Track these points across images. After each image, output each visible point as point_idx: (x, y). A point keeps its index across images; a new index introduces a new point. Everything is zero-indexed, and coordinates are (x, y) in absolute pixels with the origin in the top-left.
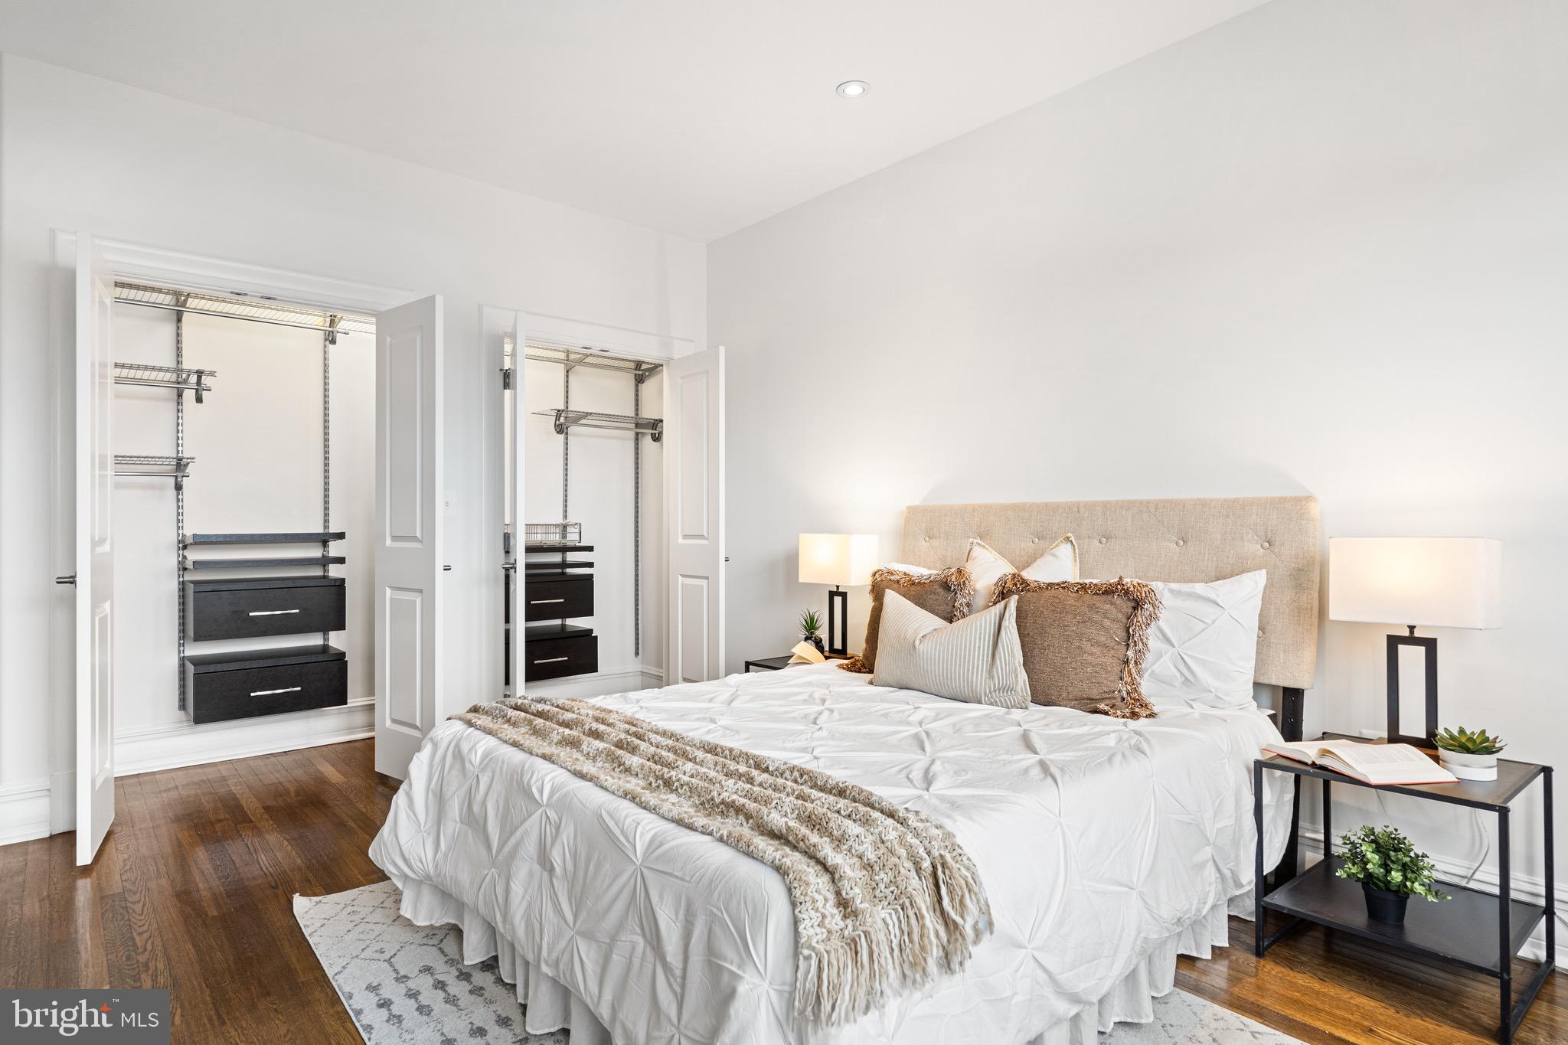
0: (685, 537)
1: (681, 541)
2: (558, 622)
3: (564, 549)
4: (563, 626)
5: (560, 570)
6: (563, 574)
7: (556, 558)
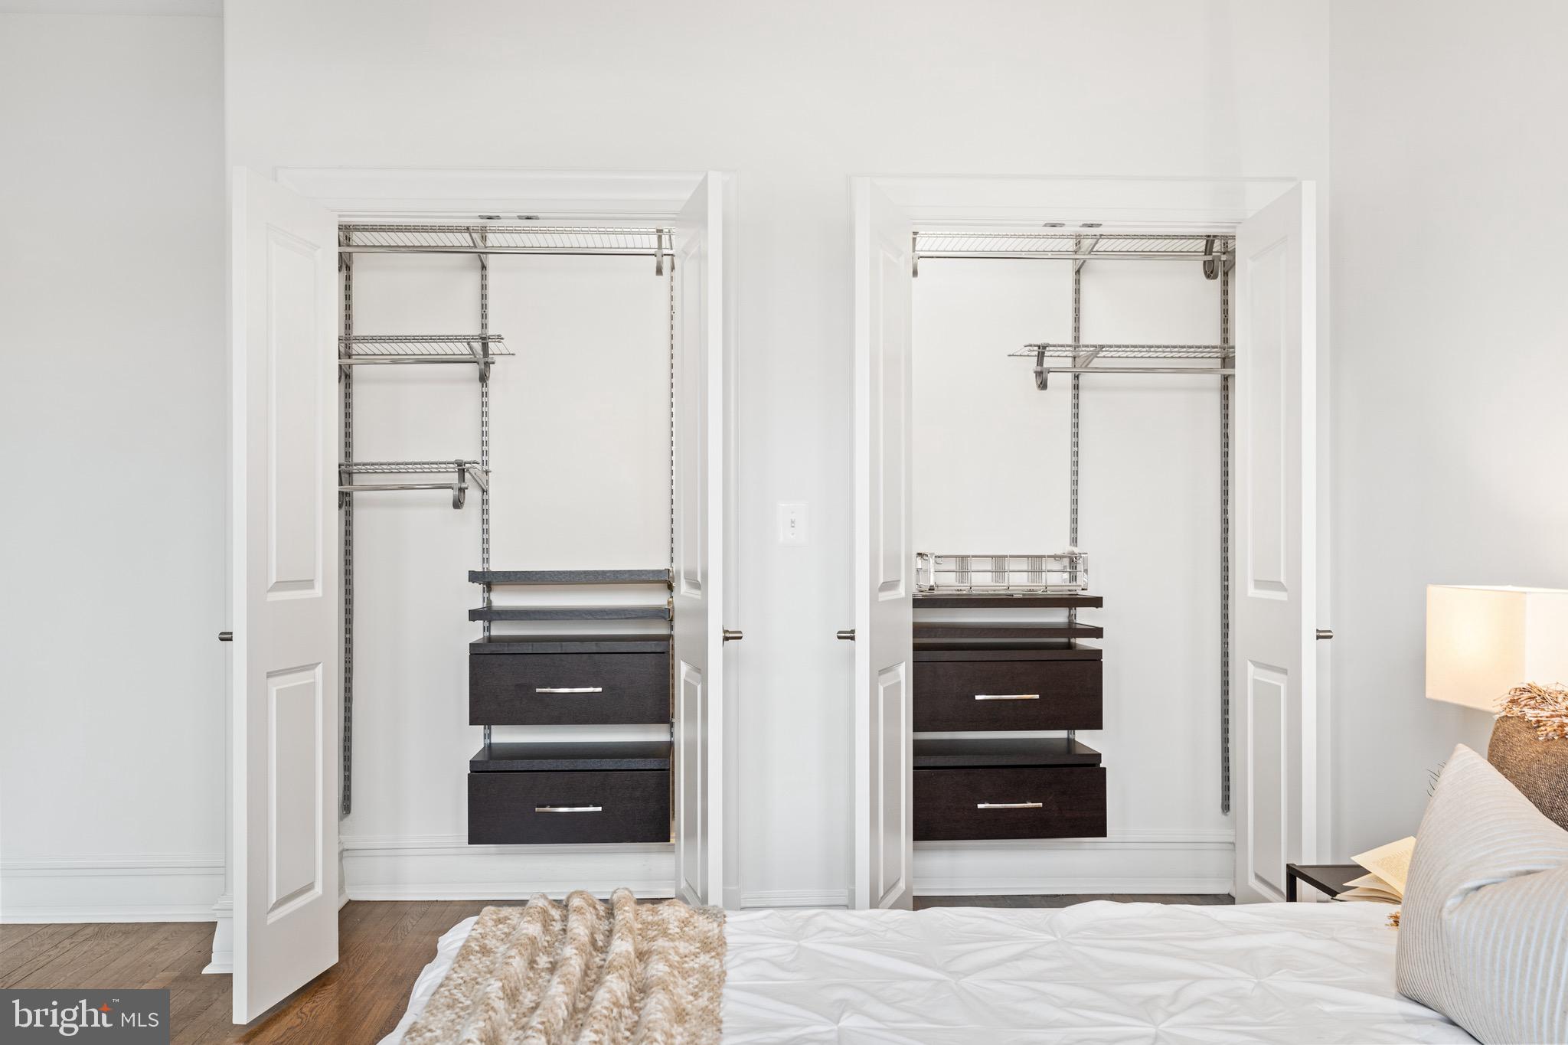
0: (1259, 584)
1: (1252, 591)
2: (1062, 734)
3: (1072, 602)
4: (1070, 742)
5: (1064, 640)
6: (1069, 646)
7: (1057, 617)
